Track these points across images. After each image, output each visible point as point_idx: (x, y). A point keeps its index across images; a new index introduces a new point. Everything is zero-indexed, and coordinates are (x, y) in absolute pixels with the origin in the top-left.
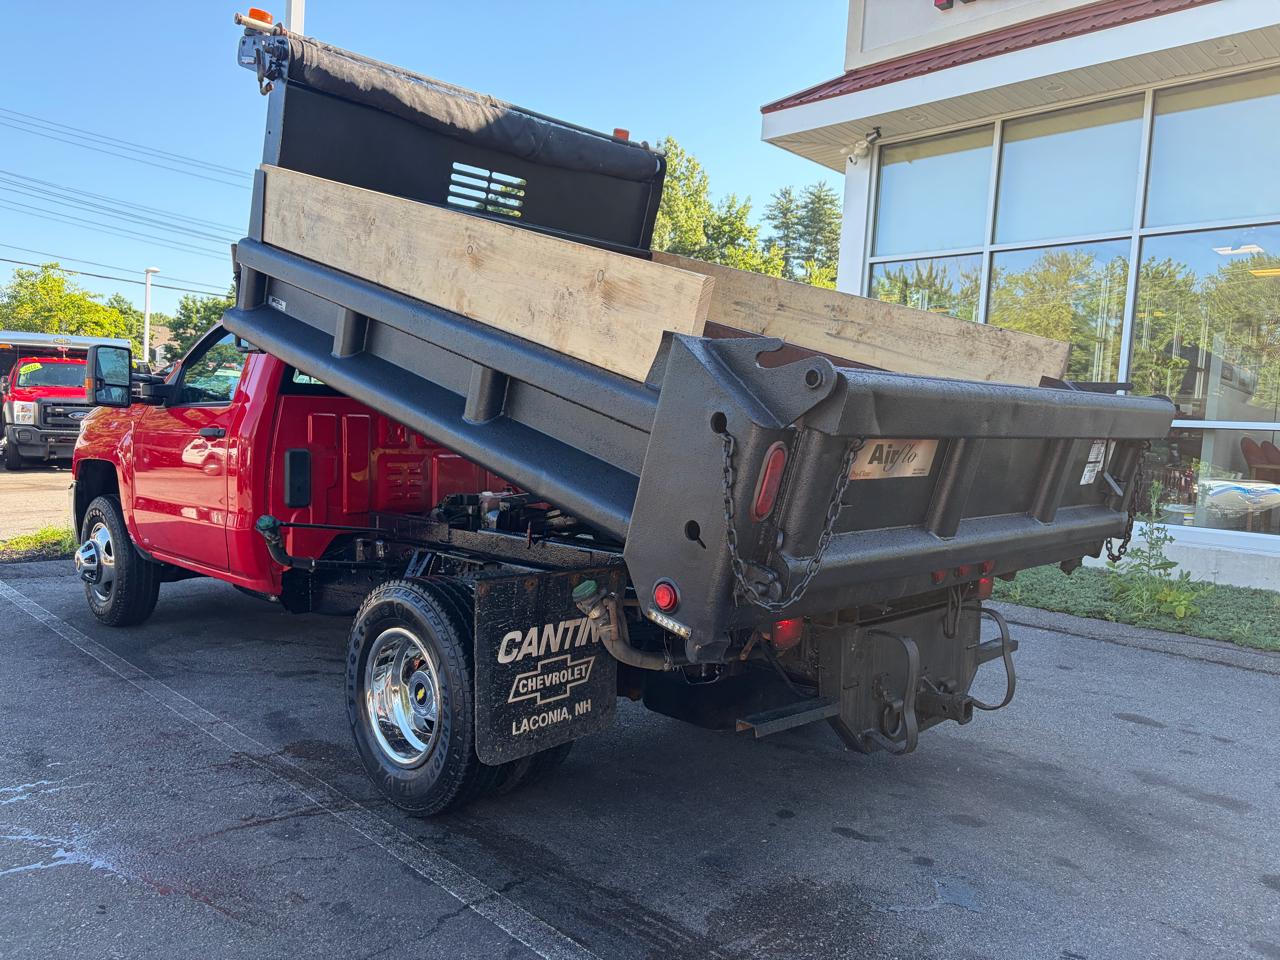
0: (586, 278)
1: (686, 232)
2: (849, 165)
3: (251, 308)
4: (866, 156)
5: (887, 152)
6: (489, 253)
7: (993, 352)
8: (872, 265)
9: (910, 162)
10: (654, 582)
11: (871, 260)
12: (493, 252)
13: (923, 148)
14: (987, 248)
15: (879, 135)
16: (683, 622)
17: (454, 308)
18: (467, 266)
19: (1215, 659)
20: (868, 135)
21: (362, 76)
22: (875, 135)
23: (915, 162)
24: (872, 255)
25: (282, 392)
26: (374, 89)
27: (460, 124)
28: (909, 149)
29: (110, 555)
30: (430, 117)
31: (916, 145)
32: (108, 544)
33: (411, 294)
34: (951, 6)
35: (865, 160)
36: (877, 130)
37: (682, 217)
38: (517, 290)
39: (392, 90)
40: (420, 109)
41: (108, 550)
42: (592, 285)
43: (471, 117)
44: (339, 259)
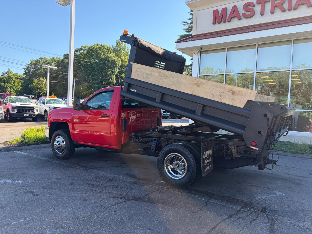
0: (228, 90)
1: (125, 62)
2: (194, 55)
3: (126, 91)
4: (198, 53)
5: (202, 52)
6: (201, 84)
7: (260, 99)
8: (199, 76)
9: (206, 54)
10: (251, 141)
11: (199, 75)
12: (203, 84)
13: (208, 52)
14: (225, 74)
15: (202, 49)
16: (257, 148)
17: (191, 93)
18: (195, 86)
19: (280, 154)
20: (199, 49)
21: (147, 44)
22: (201, 49)
23: (207, 54)
24: (199, 74)
25: (122, 107)
26: (148, 47)
27: (159, 53)
28: (206, 52)
29: (64, 143)
30: (155, 52)
31: (207, 52)
32: (63, 141)
33: (179, 91)
34: (216, 24)
35: (197, 54)
36: (201, 48)
37: (123, 59)
38: (209, 91)
39: (150, 47)
40: (154, 51)
41: (63, 142)
42: (229, 91)
43: (161, 52)
44: (156, 83)
